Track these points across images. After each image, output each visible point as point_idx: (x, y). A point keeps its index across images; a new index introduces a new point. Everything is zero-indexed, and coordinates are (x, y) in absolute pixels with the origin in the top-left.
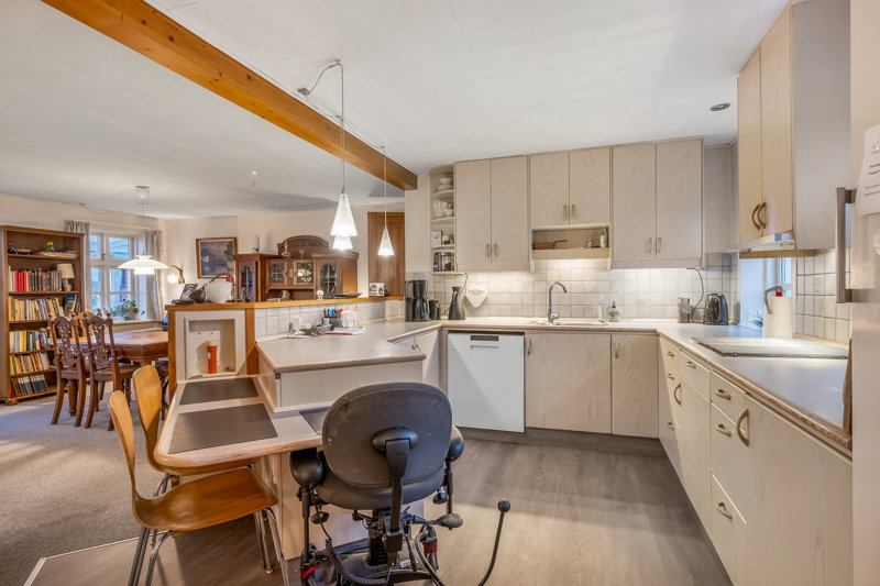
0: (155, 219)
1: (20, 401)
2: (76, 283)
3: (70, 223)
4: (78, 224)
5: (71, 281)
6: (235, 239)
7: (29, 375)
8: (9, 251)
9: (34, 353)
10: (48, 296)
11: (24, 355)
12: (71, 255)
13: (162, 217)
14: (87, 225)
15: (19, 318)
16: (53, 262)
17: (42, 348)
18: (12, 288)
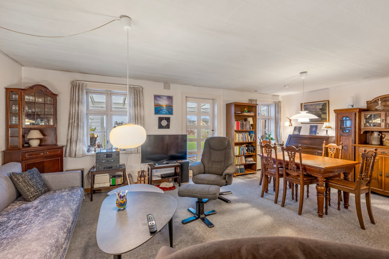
0: (278, 96)
1: (237, 176)
2: (254, 126)
3: (250, 100)
4: (254, 100)
5: (252, 125)
6: (328, 101)
7: (239, 165)
8: (235, 113)
9: (241, 156)
10: (246, 132)
11: (239, 156)
12: (252, 114)
13: (282, 94)
14: (256, 100)
15: (237, 141)
16: (246, 117)
17: (243, 154)
18: (235, 129)
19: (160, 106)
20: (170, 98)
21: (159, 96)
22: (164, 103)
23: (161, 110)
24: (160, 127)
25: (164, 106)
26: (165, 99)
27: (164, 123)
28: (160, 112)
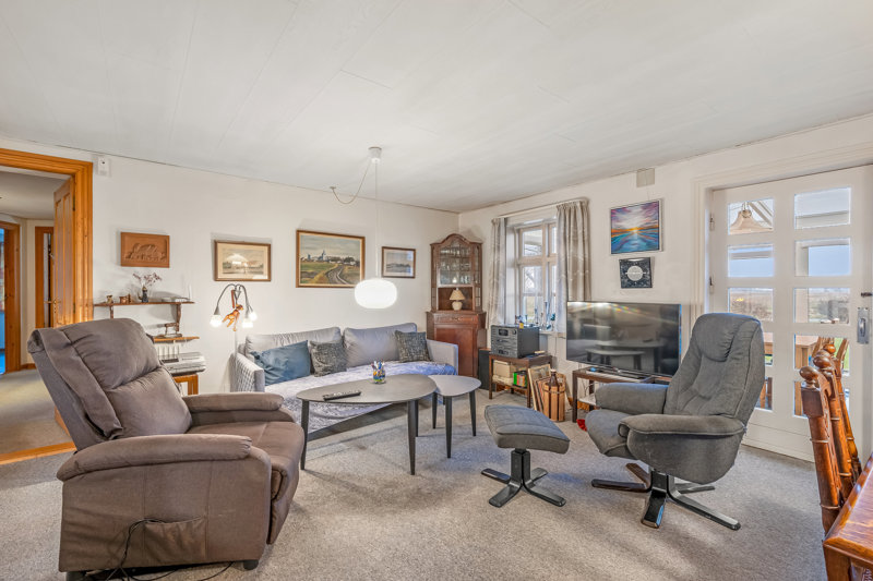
19: (624, 231)
20: (653, 207)
21: (623, 210)
22: (633, 223)
23: (627, 241)
24: (627, 283)
25: (635, 231)
26: (637, 214)
27: (635, 273)
28: (625, 246)
